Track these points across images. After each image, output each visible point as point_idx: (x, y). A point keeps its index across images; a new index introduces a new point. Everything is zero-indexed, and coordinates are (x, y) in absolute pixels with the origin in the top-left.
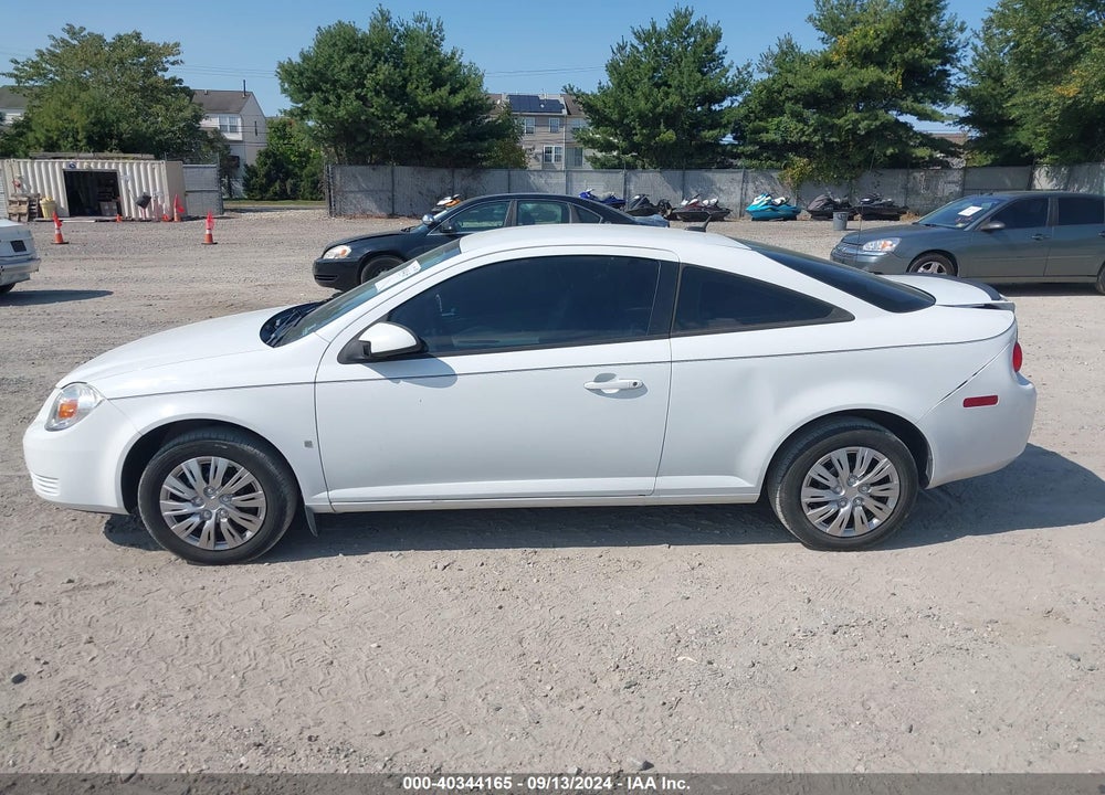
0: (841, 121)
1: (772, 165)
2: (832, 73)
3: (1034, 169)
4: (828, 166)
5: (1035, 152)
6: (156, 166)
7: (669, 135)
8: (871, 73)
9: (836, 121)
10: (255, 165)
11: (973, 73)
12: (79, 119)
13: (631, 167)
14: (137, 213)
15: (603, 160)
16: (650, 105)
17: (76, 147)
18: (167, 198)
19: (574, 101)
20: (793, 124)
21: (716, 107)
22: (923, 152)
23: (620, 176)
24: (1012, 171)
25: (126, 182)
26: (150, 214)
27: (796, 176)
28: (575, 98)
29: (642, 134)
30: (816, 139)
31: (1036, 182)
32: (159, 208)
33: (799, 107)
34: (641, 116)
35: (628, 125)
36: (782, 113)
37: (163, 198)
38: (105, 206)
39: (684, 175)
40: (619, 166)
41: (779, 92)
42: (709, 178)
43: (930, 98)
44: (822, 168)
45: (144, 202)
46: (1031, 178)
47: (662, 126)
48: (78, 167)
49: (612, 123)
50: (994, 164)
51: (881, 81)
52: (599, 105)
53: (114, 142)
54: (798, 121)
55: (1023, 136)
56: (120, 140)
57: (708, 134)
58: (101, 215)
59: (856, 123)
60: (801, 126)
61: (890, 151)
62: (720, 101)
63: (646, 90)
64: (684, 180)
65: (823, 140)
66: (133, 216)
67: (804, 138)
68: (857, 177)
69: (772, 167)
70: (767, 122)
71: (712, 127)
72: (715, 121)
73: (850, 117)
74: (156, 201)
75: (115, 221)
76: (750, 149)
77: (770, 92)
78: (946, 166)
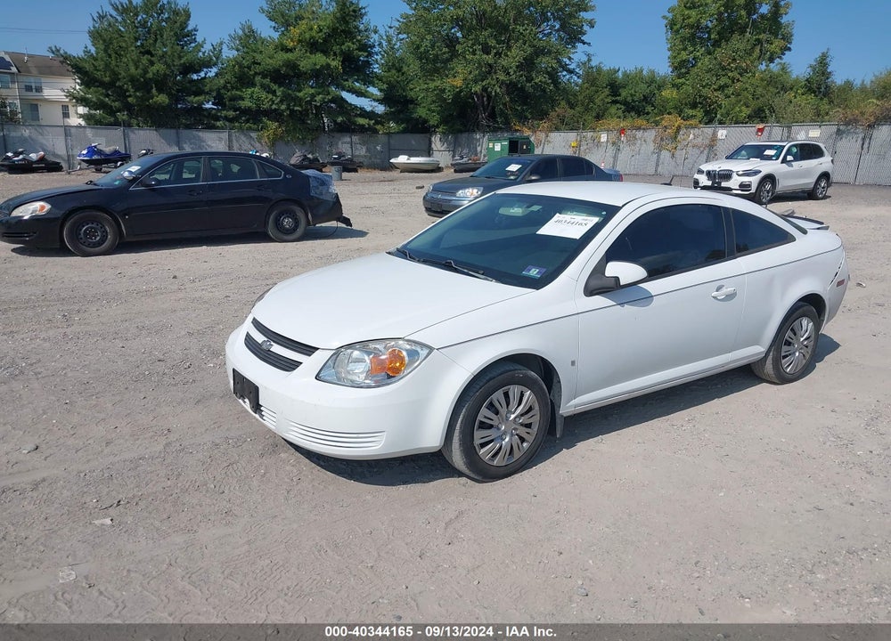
0: (301, 94)
1: (250, 127)
2: (290, 56)
3: (431, 136)
4: (294, 129)
5: (431, 123)
7: (162, 99)
8: (319, 59)
9: (298, 94)
11: (383, 64)
13: (128, 125)
15: (98, 117)
16: (140, 71)
19: (62, 62)
20: (264, 95)
21: (195, 77)
22: (361, 121)
23: (119, 132)
24: (418, 136)
27: (271, 137)
28: (62, 59)
29: (136, 97)
30: (283, 107)
31: (433, 146)
33: (267, 81)
34: (133, 80)
35: (120, 87)
36: (253, 85)
39: (177, 133)
40: (116, 124)
41: (249, 68)
42: (199, 137)
43: (362, 80)
44: (290, 130)
46: (430, 143)
47: (154, 91)
49: (102, 84)
50: (404, 131)
51: (328, 65)
52: (88, 67)
54: (268, 92)
55: (421, 112)
57: (195, 99)
59: (313, 96)
60: (270, 96)
61: (340, 119)
62: (197, 72)
63: (135, 57)
64: (178, 138)
65: (288, 108)
67: (274, 107)
68: (317, 138)
69: (250, 129)
70: (242, 91)
71: (197, 94)
72: (198, 88)
73: (307, 91)
76: (231, 114)
77: (241, 66)
78: (376, 132)
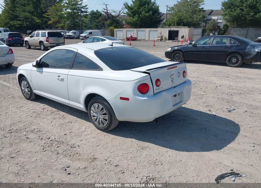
6: (187, 29)
10: (222, 28)
12: (176, 19)
14: (181, 40)
17: (174, 25)
18: (188, 36)
25: (180, 33)
26: (184, 40)
32: (185, 38)
37: (187, 36)
38: (176, 38)
45: (183, 37)
48: (171, 29)
53: (182, 24)
56: (184, 23)
58: (174, 40)
66: (180, 40)
74: (185, 37)
75: (176, 41)
